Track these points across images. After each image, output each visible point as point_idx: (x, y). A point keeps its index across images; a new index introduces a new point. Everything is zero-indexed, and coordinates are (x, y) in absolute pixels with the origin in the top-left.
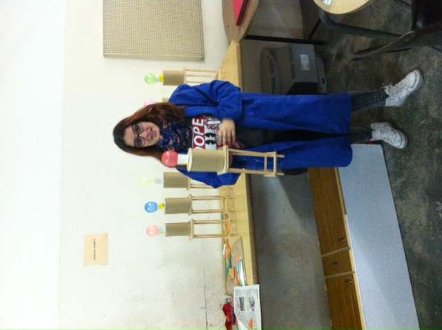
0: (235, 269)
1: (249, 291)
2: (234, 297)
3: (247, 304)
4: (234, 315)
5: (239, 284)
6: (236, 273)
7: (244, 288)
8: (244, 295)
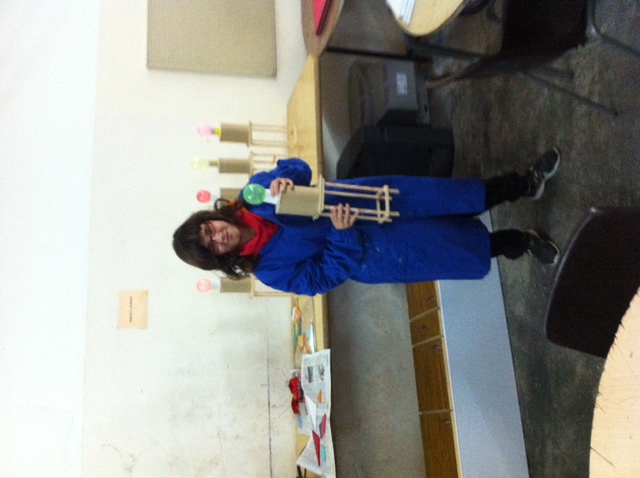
0: (305, 335)
1: (318, 358)
2: (302, 367)
3: (315, 373)
4: (302, 390)
5: (309, 352)
6: (306, 340)
7: (314, 355)
8: (313, 364)
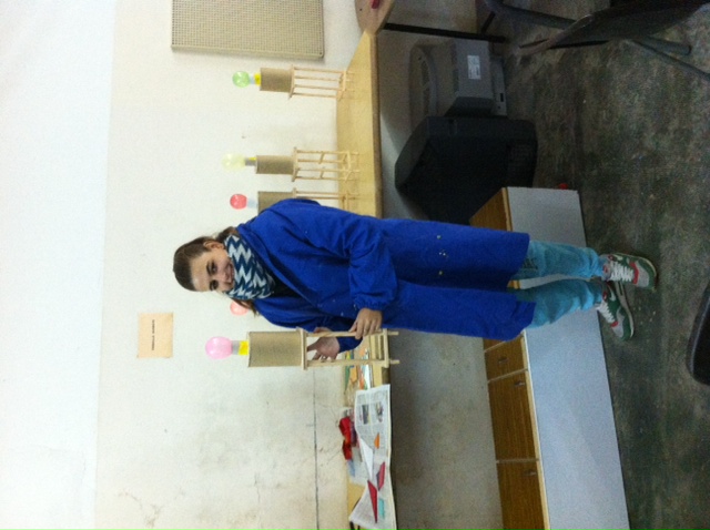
0: (358, 368)
1: (375, 396)
2: (356, 405)
3: (372, 412)
4: (355, 433)
5: (363, 387)
6: (360, 373)
7: (370, 391)
8: (369, 402)
